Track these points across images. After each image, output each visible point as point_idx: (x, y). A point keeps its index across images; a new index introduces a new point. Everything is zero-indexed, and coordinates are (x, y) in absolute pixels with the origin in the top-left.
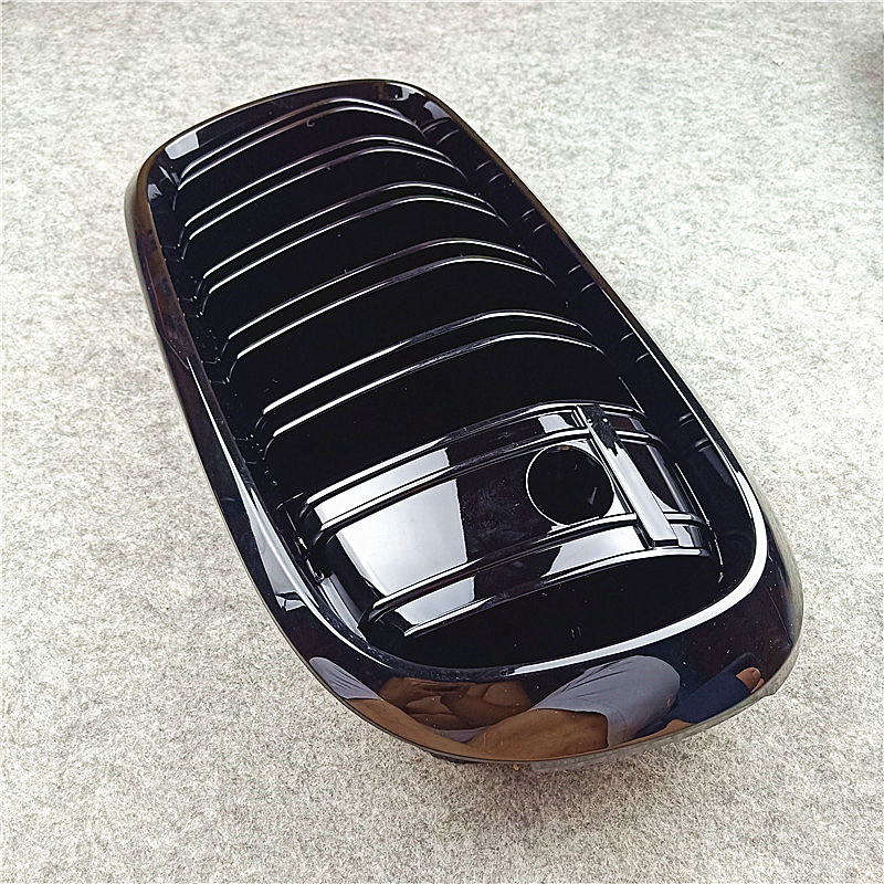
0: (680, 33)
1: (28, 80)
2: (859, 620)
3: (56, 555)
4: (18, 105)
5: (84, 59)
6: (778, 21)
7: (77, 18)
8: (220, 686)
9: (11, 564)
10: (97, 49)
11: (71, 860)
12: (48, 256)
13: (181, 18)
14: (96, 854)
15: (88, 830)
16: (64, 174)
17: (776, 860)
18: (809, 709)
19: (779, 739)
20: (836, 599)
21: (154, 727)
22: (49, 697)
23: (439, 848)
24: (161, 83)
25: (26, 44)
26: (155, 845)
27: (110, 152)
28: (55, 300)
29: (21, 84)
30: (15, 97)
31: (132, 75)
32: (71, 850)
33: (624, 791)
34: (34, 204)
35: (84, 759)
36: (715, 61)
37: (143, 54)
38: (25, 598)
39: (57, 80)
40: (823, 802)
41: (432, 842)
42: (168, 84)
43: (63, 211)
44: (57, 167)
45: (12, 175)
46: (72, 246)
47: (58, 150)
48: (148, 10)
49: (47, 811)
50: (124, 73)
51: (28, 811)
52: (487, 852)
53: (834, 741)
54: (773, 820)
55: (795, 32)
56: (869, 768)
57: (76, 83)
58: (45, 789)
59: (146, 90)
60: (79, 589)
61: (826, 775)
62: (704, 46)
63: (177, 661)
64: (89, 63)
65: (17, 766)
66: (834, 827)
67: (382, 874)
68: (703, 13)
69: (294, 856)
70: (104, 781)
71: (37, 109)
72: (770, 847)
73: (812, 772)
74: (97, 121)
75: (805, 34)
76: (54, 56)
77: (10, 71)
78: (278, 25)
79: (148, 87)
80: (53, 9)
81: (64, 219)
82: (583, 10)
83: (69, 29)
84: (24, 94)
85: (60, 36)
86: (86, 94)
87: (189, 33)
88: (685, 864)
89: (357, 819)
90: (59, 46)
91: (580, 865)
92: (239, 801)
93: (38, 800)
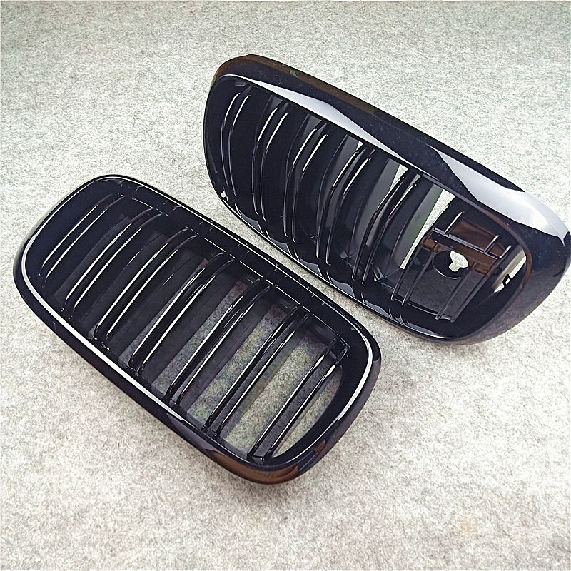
0: (418, 94)
1: (91, 126)
2: (470, 409)
4: (87, 142)
5: (117, 113)
6: (469, 85)
7: (110, 86)
10: (123, 107)
11: (150, 505)
13: (163, 86)
14: (159, 502)
15: (155, 494)
17: (424, 508)
18: (444, 448)
19: (431, 460)
20: (461, 400)
25: (87, 104)
26: (182, 500)
27: (135, 169)
29: (87, 129)
30: (85, 137)
31: (141, 123)
32: (150, 501)
33: (367, 480)
35: (151, 466)
36: (434, 111)
37: (146, 109)
38: (120, 397)
39: (105, 126)
40: (445, 485)
47: (109, 168)
48: (146, 81)
49: (138, 486)
50: (137, 122)
51: (132, 486)
53: (452, 460)
54: (425, 492)
55: (477, 93)
56: (466, 472)
57: (114, 128)
58: (137, 478)
59: (149, 132)
61: (448, 474)
62: (430, 102)
64: (120, 116)
65: (125, 468)
66: (449, 495)
68: (431, 81)
69: (236, 504)
70: (159, 475)
71: (97, 144)
72: (423, 503)
73: (443, 473)
74: (127, 151)
75: (482, 94)
76: (102, 111)
77: (81, 121)
79: (150, 130)
80: (98, 81)
83: (107, 93)
84: (89, 135)
85: (104, 98)
86: (120, 135)
87: (168, 96)
88: (389, 509)
89: (260, 491)
90: (103, 104)
91: (348, 509)
92: (214, 483)
93: (134, 482)
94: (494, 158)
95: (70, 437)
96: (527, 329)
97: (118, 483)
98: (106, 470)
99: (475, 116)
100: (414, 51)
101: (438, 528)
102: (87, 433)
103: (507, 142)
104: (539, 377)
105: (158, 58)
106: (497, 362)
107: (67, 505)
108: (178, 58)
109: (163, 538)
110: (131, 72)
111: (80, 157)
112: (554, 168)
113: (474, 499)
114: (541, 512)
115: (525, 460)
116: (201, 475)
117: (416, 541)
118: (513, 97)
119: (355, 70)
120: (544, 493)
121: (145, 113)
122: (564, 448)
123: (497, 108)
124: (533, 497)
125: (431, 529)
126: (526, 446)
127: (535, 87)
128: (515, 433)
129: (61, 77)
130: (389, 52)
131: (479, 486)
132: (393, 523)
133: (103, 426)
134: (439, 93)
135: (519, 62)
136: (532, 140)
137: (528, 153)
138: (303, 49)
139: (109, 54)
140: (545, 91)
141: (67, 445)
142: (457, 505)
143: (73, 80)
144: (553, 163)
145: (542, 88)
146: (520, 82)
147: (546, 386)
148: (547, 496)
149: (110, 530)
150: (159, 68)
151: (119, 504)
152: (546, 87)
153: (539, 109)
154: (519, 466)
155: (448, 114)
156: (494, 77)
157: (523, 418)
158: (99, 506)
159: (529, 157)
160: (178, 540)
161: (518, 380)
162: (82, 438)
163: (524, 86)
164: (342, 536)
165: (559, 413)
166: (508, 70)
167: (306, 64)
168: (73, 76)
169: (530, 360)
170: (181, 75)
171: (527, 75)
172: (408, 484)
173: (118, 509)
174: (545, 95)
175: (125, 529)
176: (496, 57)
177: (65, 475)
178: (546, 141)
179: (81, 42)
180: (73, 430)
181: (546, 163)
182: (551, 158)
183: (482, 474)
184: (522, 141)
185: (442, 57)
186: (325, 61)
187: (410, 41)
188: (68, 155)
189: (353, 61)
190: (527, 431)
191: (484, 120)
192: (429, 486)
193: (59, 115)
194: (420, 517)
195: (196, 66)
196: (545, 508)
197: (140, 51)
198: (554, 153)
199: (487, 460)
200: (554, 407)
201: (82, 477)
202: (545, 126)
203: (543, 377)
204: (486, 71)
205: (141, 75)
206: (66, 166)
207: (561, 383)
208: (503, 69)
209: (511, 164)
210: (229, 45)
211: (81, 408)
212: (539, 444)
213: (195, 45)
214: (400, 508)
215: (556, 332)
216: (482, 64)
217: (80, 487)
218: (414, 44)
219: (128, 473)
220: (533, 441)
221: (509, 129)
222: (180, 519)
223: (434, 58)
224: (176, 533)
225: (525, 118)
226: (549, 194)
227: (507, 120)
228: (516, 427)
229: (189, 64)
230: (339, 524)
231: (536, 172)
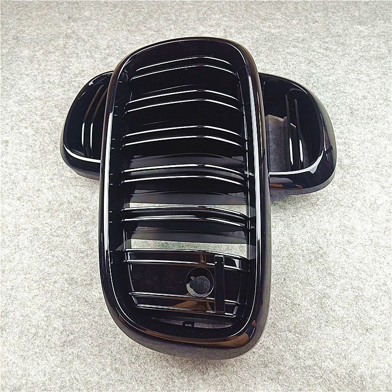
0: (281, 50)
1: (28, 78)
3: (55, 282)
4: (26, 91)
5: (49, 67)
6: (321, 43)
7: (44, 46)
8: (110, 328)
9: (41, 285)
10: (53, 62)
11: (68, 384)
12: (43, 161)
13: (84, 45)
14: (75, 382)
15: (72, 375)
16: (45, 124)
17: (278, 385)
18: (294, 336)
20: (308, 298)
21: (90, 342)
22: (57, 332)
23: (177, 381)
24: (78, 79)
25: (26, 60)
26: (92, 380)
27: (61, 113)
28: (47, 181)
29: (26, 81)
30: (24, 87)
31: (67, 75)
32: (67, 381)
34: (36, 138)
35: (69, 352)
36: (293, 64)
37: (71, 64)
39: (39, 78)
40: (295, 367)
41: (175, 379)
42: (81, 79)
43: (47, 141)
44: (42, 121)
45: (26, 125)
46: (51, 157)
47: (42, 112)
48: (72, 41)
49: (59, 369)
50: (64, 74)
51: (54, 369)
52: (192, 383)
54: (279, 373)
55: (326, 49)
56: (310, 356)
57: (46, 80)
58: (58, 362)
59: (73, 83)
60: (63, 295)
61: (297, 358)
62: (289, 57)
63: (96, 320)
64: (51, 70)
65: (49, 355)
66: (297, 375)
67: (160, 389)
68: (291, 39)
69: (134, 383)
70: (76, 360)
71: (33, 93)
72: (277, 381)
73: (293, 357)
74: (55, 98)
75: (330, 50)
76: (37, 66)
77: (21, 74)
78: (123, 48)
79: (74, 81)
80: (34, 42)
81: (47, 145)
82: (243, 38)
83: (41, 52)
84: (27, 85)
85: (38, 55)
86: (50, 85)
87: (88, 53)
88: (251, 386)
89: (152, 372)
90: (38, 61)
91: (219, 386)
92: (117, 366)
93: (56, 366)
94: (338, 102)
95: (8, 330)
96: (360, 241)
97: (44, 366)
98: (35, 357)
99: (325, 68)
100: (278, 15)
102: (20, 326)
103: (348, 89)
104: (369, 279)
105: (81, 23)
106: (336, 267)
107: (4, 384)
108: (97, 22)
110: (60, 34)
111: (20, 103)
112: (385, 110)
113: (316, 378)
114: (367, 388)
115: (356, 346)
116: (107, 360)
118: (355, 52)
119: (233, 31)
120: (370, 373)
121: (71, 67)
122: (387, 336)
123: (342, 61)
124: (361, 377)
126: (357, 334)
127: (372, 43)
128: (349, 325)
129: (6, 38)
130: (259, 16)
131: (320, 368)
133: (33, 321)
134: (297, 49)
135: (360, 24)
136: (368, 87)
137: (365, 98)
138: (193, 14)
139: (44, 20)
140: (379, 47)
141: (6, 336)
142: (303, 382)
143: (15, 41)
144: (383, 106)
145: (377, 44)
146: (359, 39)
147: (374, 287)
148: (373, 376)
150: (81, 31)
151: (44, 384)
152: (380, 44)
153: (374, 61)
154: (351, 351)
155: (303, 66)
156: (340, 36)
157: (355, 312)
158: (29, 386)
159: (365, 101)
161: (352, 282)
162: (17, 330)
163: (363, 43)
165: (383, 308)
166: (351, 30)
167: (195, 27)
168: (15, 37)
169: (362, 265)
170: (99, 36)
171: (366, 34)
173: (43, 388)
174: (379, 50)
176: (341, 20)
178: (379, 88)
179: (22, 10)
180: (10, 324)
181: (378, 106)
182: (382, 102)
183: (323, 358)
184: (360, 88)
185: (300, 20)
186: (210, 24)
187: (276, 7)
188: (11, 101)
189: (232, 24)
190: (359, 323)
191: (332, 71)
193: (4, 70)
195: (110, 29)
196: (371, 385)
197: (67, 17)
198: (385, 97)
199: (327, 347)
200: (379, 304)
201: (16, 362)
202: (379, 75)
203: (371, 280)
204: (334, 31)
205: (68, 36)
206: (9, 111)
207: (385, 284)
208: (347, 29)
209: (352, 106)
210: (136, 11)
211: (16, 306)
212: (368, 334)
213: (110, 12)
214: (259, 385)
215: (382, 243)
216: (331, 25)
217: (15, 370)
218: (279, 9)
219: (52, 358)
220: (363, 331)
221: (351, 78)
223: (294, 21)
225: (363, 69)
226: (379, 131)
227: (349, 71)
228: (350, 319)
229: (105, 27)
231: (370, 113)
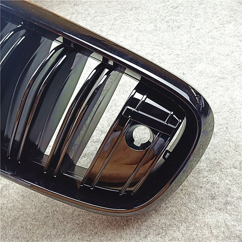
101: (238, 228)
109: (55, 234)
117: (221, 238)
125: (232, 230)
132: (203, 225)
149: (28, 229)
160: (63, 236)
164: (166, 234)
172: (213, 198)
175: (36, 229)
177: (11, 199)
192: (229, 199)
194: (223, 221)
222: (65, 223)
224: (62, 231)
230: (163, 226)
